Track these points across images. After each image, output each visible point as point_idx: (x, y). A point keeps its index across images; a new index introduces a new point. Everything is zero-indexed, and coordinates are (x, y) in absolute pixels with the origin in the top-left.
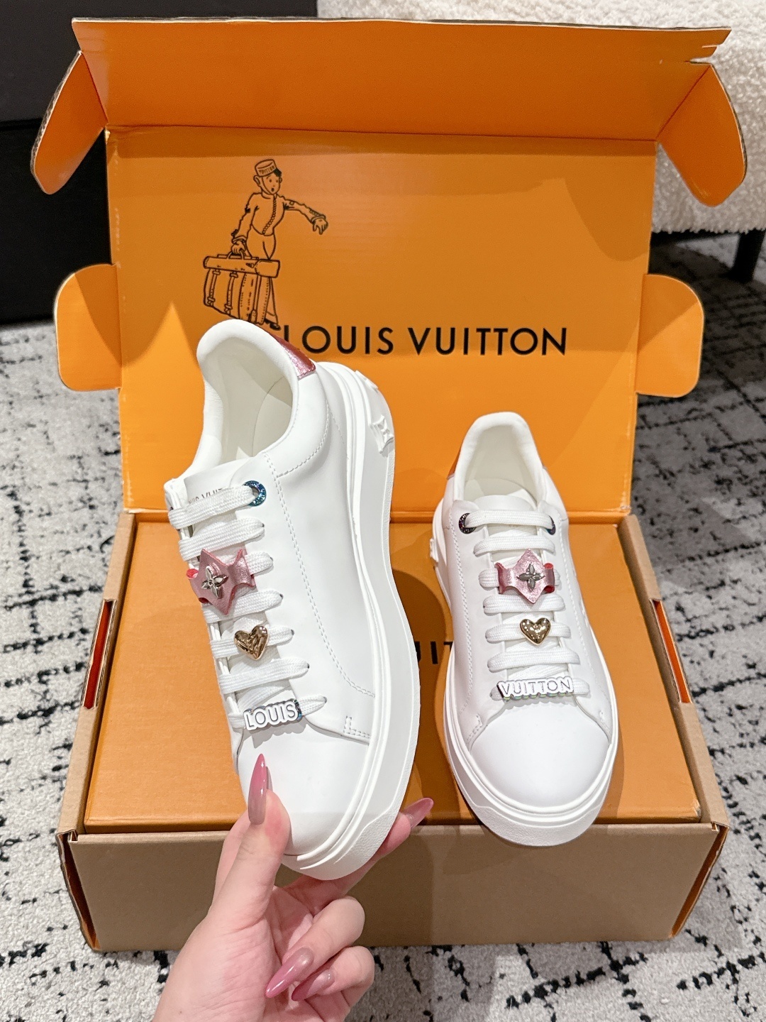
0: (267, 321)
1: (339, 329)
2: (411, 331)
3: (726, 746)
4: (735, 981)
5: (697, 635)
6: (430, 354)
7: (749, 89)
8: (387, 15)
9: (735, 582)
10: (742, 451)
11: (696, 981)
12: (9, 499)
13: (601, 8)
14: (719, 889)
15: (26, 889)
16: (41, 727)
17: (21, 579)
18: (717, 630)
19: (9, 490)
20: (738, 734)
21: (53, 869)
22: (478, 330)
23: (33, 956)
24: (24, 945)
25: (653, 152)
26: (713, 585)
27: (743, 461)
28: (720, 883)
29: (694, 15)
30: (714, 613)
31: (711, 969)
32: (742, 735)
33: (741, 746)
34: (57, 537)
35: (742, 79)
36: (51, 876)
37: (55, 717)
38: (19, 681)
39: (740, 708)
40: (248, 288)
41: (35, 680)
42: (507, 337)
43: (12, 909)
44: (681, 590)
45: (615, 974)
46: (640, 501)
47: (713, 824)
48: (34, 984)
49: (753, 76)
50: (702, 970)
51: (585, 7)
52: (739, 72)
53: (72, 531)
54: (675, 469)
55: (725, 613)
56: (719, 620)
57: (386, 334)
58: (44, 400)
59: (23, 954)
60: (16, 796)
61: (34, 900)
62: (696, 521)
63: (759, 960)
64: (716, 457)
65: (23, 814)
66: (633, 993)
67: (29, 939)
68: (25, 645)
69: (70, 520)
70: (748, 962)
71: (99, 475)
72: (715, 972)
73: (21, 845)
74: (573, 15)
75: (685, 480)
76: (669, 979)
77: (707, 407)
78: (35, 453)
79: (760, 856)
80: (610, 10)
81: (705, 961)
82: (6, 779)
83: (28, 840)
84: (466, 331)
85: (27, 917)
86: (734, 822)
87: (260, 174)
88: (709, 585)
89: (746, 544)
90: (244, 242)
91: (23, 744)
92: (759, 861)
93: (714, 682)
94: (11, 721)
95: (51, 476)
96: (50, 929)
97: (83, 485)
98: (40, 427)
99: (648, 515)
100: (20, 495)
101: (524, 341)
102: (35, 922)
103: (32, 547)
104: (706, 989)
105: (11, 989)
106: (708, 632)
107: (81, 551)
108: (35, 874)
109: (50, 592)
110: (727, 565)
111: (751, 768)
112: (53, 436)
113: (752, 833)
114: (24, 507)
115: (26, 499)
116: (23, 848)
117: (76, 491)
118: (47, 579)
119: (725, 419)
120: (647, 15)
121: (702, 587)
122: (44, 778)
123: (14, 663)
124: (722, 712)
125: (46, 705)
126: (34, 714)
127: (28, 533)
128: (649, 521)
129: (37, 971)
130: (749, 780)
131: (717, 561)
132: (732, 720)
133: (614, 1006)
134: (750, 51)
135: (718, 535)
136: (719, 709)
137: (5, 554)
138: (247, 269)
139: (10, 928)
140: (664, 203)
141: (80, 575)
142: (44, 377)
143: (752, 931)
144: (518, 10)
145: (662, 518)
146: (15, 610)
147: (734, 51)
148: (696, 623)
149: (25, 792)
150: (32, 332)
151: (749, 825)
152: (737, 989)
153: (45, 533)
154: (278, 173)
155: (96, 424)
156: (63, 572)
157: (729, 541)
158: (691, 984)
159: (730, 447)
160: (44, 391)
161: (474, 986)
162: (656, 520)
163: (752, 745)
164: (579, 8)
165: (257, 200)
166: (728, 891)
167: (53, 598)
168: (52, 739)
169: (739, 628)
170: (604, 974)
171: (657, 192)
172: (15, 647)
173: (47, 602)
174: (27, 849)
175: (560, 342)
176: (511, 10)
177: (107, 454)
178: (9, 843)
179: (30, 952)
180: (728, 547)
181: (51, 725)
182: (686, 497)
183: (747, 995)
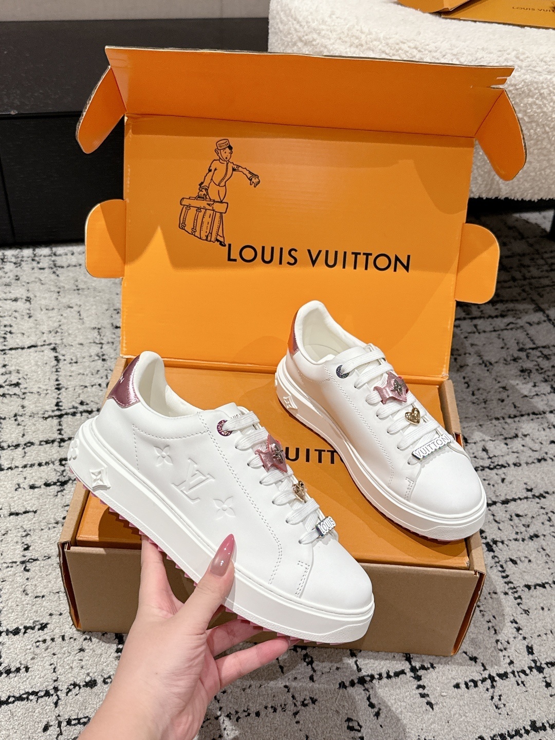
0: (217, 240)
1: (263, 248)
2: (309, 251)
3: (505, 539)
4: (493, 687)
5: (495, 467)
6: (321, 267)
7: (535, 107)
8: (307, 53)
9: (525, 436)
10: (541, 352)
11: (466, 684)
12: (52, 351)
13: (441, 52)
14: (489, 628)
15: (39, 589)
16: (58, 492)
17: (55, 401)
18: (509, 465)
19: (52, 346)
20: (514, 532)
21: (56, 578)
22: (353, 253)
23: (39, 630)
24: (34, 623)
25: (472, 145)
26: (510, 436)
27: (541, 359)
28: (490, 624)
29: (500, 59)
30: (508, 454)
31: (477, 677)
32: (517, 533)
33: (516, 540)
34: (80, 377)
35: (530, 100)
36: (55, 583)
37: (68, 487)
38: (47, 463)
39: (518, 516)
40: (207, 219)
41: (57, 463)
42: (371, 259)
43: (29, 600)
44: (487, 438)
45: (412, 674)
46: (467, 380)
47: (476, 572)
48: (38, 647)
49: (537, 99)
50: (471, 678)
51: (430, 52)
52: (528, 96)
53: (89, 374)
54: (493, 361)
55: (516, 455)
56: (511, 459)
57: (293, 253)
58: (80, 292)
59: (33, 628)
60: (38, 532)
61: (43, 597)
62: (504, 395)
63: (511, 675)
64: (523, 355)
65: (41, 544)
66: (424, 687)
67: (37, 619)
68: (53, 441)
69: (89, 367)
70: (503, 676)
71: (110, 340)
72: (480, 680)
73: (38, 562)
74: (422, 56)
75: (500, 368)
76: (448, 681)
77: (521, 322)
78: (72, 325)
79: (519, 610)
80: (446, 53)
81: (475, 672)
82: (33, 522)
83: (43, 560)
84: (345, 253)
85: (37, 606)
86: (505, 587)
87: (219, 148)
88: (507, 436)
89: (536, 412)
90: (206, 190)
91: (46, 502)
92: (519, 613)
93: (503, 498)
94: (40, 487)
95: (80, 339)
96: (51, 615)
97: (100, 346)
98: (76, 308)
99: (471, 389)
100: (58, 350)
101: (382, 262)
102: (42, 609)
103: (63, 382)
104: (473, 690)
105: (23, 648)
106: (503, 466)
107: (94, 387)
108: (45, 581)
109: (72, 410)
110: (521, 424)
111: (520, 554)
112: (84, 315)
113: (516, 595)
114: (61, 357)
115: (63, 352)
116: (40, 564)
117: (95, 349)
118: (71, 402)
119: (532, 331)
120: (470, 58)
121: (502, 437)
122: (57, 523)
123: (45, 452)
124: (505, 517)
125: (63, 479)
126: (55, 484)
127: (62, 373)
128: (471, 393)
129: (40, 639)
130: (518, 562)
131: (515, 422)
132: (512, 523)
133: (410, 694)
134: (537, 83)
135: (517, 405)
136: (504, 515)
137: (46, 385)
138: (208, 207)
139: (26, 612)
140: (480, 178)
141: (92, 401)
142: (81, 277)
143: (509, 657)
144: (387, 51)
145: (481, 391)
146: (49, 420)
147: (525, 82)
148: (495, 459)
149: (44, 531)
150: (77, 249)
151: (515, 590)
152: (494, 692)
153: (73, 374)
154: (230, 148)
155: (112, 309)
156: (81, 398)
157: (525, 409)
158: (463, 686)
159: (533, 349)
160: (80, 286)
161: (319, 673)
162: (476, 392)
163: (523, 540)
164: (427, 52)
165: (216, 164)
166: (495, 630)
167: (74, 414)
168: (64, 500)
169: (524, 465)
170: (405, 674)
171: (475, 171)
172: (47, 442)
173: (70, 416)
174: (42, 565)
175: (406, 264)
176: (384, 52)
177: (117, 327)
178: (30, 561)
179: (37, 627)
180: (523, 413)
181: (64, 491)
182: (499, 379)
183: (500, 696)
